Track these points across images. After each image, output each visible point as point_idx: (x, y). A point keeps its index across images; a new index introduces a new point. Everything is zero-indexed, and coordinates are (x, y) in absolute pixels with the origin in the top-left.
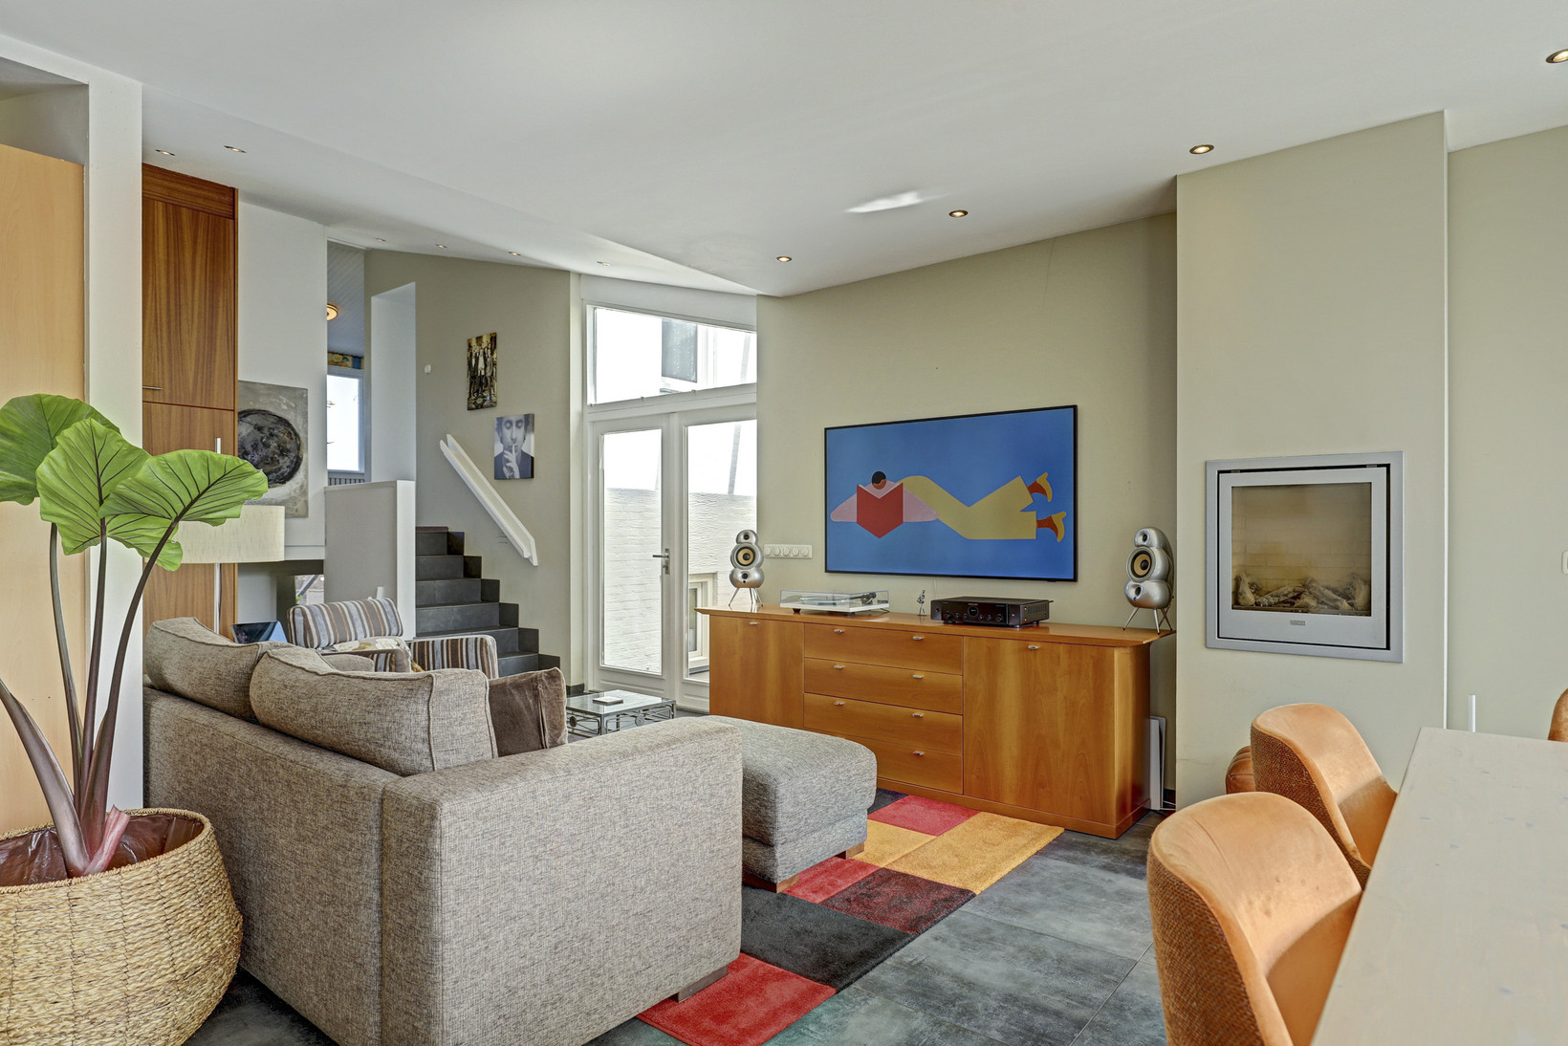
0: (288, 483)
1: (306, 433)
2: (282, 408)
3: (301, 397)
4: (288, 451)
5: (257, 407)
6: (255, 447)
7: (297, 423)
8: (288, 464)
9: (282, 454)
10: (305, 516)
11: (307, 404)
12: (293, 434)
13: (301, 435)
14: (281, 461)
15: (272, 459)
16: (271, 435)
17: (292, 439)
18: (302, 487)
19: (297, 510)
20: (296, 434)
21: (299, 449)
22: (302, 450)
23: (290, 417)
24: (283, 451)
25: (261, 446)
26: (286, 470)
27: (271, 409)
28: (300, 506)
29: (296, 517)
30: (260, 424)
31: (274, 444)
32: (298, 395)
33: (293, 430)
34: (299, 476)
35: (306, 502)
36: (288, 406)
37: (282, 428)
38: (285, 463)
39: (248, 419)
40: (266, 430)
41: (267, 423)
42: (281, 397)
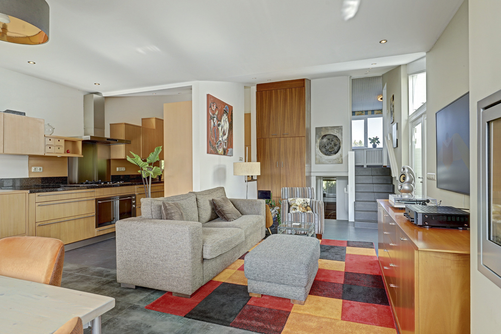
0: (337, 154)
1: (342, 139)
2: (335, 133)
3: (341, 128)
4: (337, 145)
5: (328, 133)
6: (328, 144)
7: (339, 137)
8: (337, 148)
9: (335, 146)
10: (342, 163)
11: (342, 130)
12: (338, 140)
13: (341, 140)
14: (335, 148)
15: (332, 147)
16: (332, 141)
17: (338, 141)
18: (341, 155)
19: (339, 162)
20: (339, 140)
21: (340, 144)
22: (341, 144)
23: (337, 135)
24: (335, 145)
25: (329, 144)
26: (336, 150)
27: (332, 133)
28: (340, 160)
29: (339, 163)
30: (329, 138)
31: (333, 143)
32: (340, 128)
33: (338, 138)
34: (340, 152)
35: (342, 159)
36: (337, 132)
37: (335, 138)
38: (336, 148)
39: (326, 137)
40: (331, 140)
41: (331, 137)
42: (335, 130)
